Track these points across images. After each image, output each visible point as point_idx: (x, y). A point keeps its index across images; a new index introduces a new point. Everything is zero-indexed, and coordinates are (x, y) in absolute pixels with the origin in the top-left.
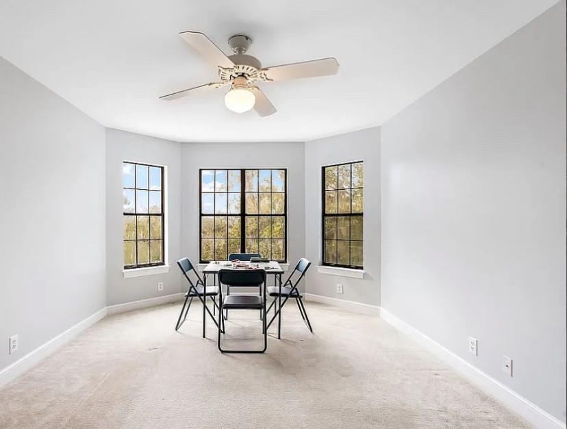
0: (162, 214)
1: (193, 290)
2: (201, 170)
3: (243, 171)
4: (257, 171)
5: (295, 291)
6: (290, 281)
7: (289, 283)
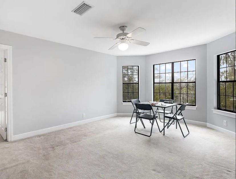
0: (138, 83)
1: (135, 110)
2: (154, 66)
3: (173, 63)
4: (180, 62)
5: (175, 116)
6: (181, 113)
7: (180, 114)
